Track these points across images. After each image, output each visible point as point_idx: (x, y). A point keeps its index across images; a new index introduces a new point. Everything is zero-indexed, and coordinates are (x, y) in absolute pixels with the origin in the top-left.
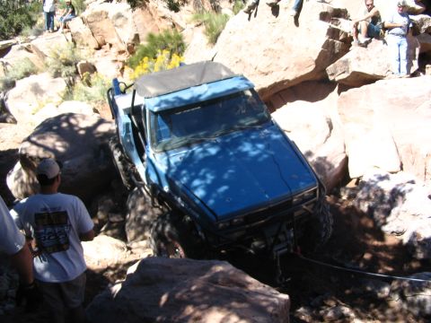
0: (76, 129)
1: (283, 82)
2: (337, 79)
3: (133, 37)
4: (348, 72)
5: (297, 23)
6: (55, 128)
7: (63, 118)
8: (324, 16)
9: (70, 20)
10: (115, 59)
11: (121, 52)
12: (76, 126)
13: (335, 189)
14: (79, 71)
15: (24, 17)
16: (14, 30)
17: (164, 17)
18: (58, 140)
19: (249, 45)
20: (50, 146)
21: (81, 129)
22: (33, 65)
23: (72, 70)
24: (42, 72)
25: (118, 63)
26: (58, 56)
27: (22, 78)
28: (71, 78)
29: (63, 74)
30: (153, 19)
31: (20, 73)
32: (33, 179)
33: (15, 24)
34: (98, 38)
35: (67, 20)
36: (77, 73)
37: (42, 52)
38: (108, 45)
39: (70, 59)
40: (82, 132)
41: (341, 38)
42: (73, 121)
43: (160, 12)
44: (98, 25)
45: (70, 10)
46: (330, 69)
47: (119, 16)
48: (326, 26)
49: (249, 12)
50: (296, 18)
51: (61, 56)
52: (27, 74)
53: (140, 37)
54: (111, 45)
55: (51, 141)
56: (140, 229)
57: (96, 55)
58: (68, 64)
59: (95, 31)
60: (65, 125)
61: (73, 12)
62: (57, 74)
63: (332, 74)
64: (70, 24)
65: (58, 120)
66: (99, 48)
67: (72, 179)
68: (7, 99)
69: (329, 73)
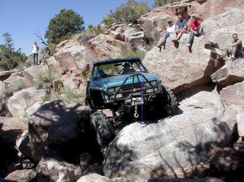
0: (64, 108)
1: (184, 85)
2: (218, 81)
3: (86, 66)
4: (226, 76)
5: (190, 51)
6: (51, 108)
7: (56, 103)
8: (207, 46)
9: (48, 58)
10: (74, 79)
11: (78, 75)
12: (64, 106)
13: (230, 144)
14: (54, 85)
15: (19, 58)
16: (12, 65)
17: (104, 55)
18: (53, 114)
19: (162, 65)
20: (48, 117)
21: (67, 108)
22: (24, 84)
23: (49, 84)
24: (30, 87)
25: (76, 81)
26: (41, 77)
27: (17, 91)
28: (48, 90)
29: (44, 87)
30: (97, 57)
31: (16, 88)
32: (35, 140)
33: (14, 62)
34: (64, 68)
35: (46, 58)
36: (52, 87)
37: (30, 75)
38: (70, 72)
39: (49, 78)
40: (68, 110)
41: (217, 58)
42: (61, 104)
43: (102, 52)
44: (64, 60)
45: (48, 52)
46: (213, 75)
47: (78, 54)
48: (208, 52)
49: (160, 47)
50: (190, 48)
51: (43, 76)
52: (20, 89)
53: (90, 67)
54: (71, 72)
55: (49, 115)
56: (115, 169)
57: (63, 77)
58: (47, 81)
59: (63, 63)
60: (57, 106)
61: (49, 53)
62: (40, 87)
63: (215, 79)
64: (48, 60)
65: (52, 104)
66: (64, 73)
67: (64, 140)
68: (7, 103)
69: (212, 78)
